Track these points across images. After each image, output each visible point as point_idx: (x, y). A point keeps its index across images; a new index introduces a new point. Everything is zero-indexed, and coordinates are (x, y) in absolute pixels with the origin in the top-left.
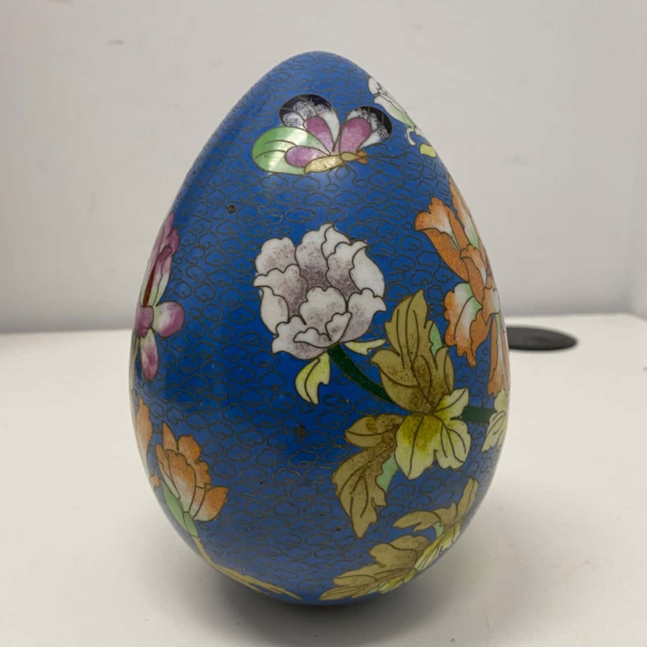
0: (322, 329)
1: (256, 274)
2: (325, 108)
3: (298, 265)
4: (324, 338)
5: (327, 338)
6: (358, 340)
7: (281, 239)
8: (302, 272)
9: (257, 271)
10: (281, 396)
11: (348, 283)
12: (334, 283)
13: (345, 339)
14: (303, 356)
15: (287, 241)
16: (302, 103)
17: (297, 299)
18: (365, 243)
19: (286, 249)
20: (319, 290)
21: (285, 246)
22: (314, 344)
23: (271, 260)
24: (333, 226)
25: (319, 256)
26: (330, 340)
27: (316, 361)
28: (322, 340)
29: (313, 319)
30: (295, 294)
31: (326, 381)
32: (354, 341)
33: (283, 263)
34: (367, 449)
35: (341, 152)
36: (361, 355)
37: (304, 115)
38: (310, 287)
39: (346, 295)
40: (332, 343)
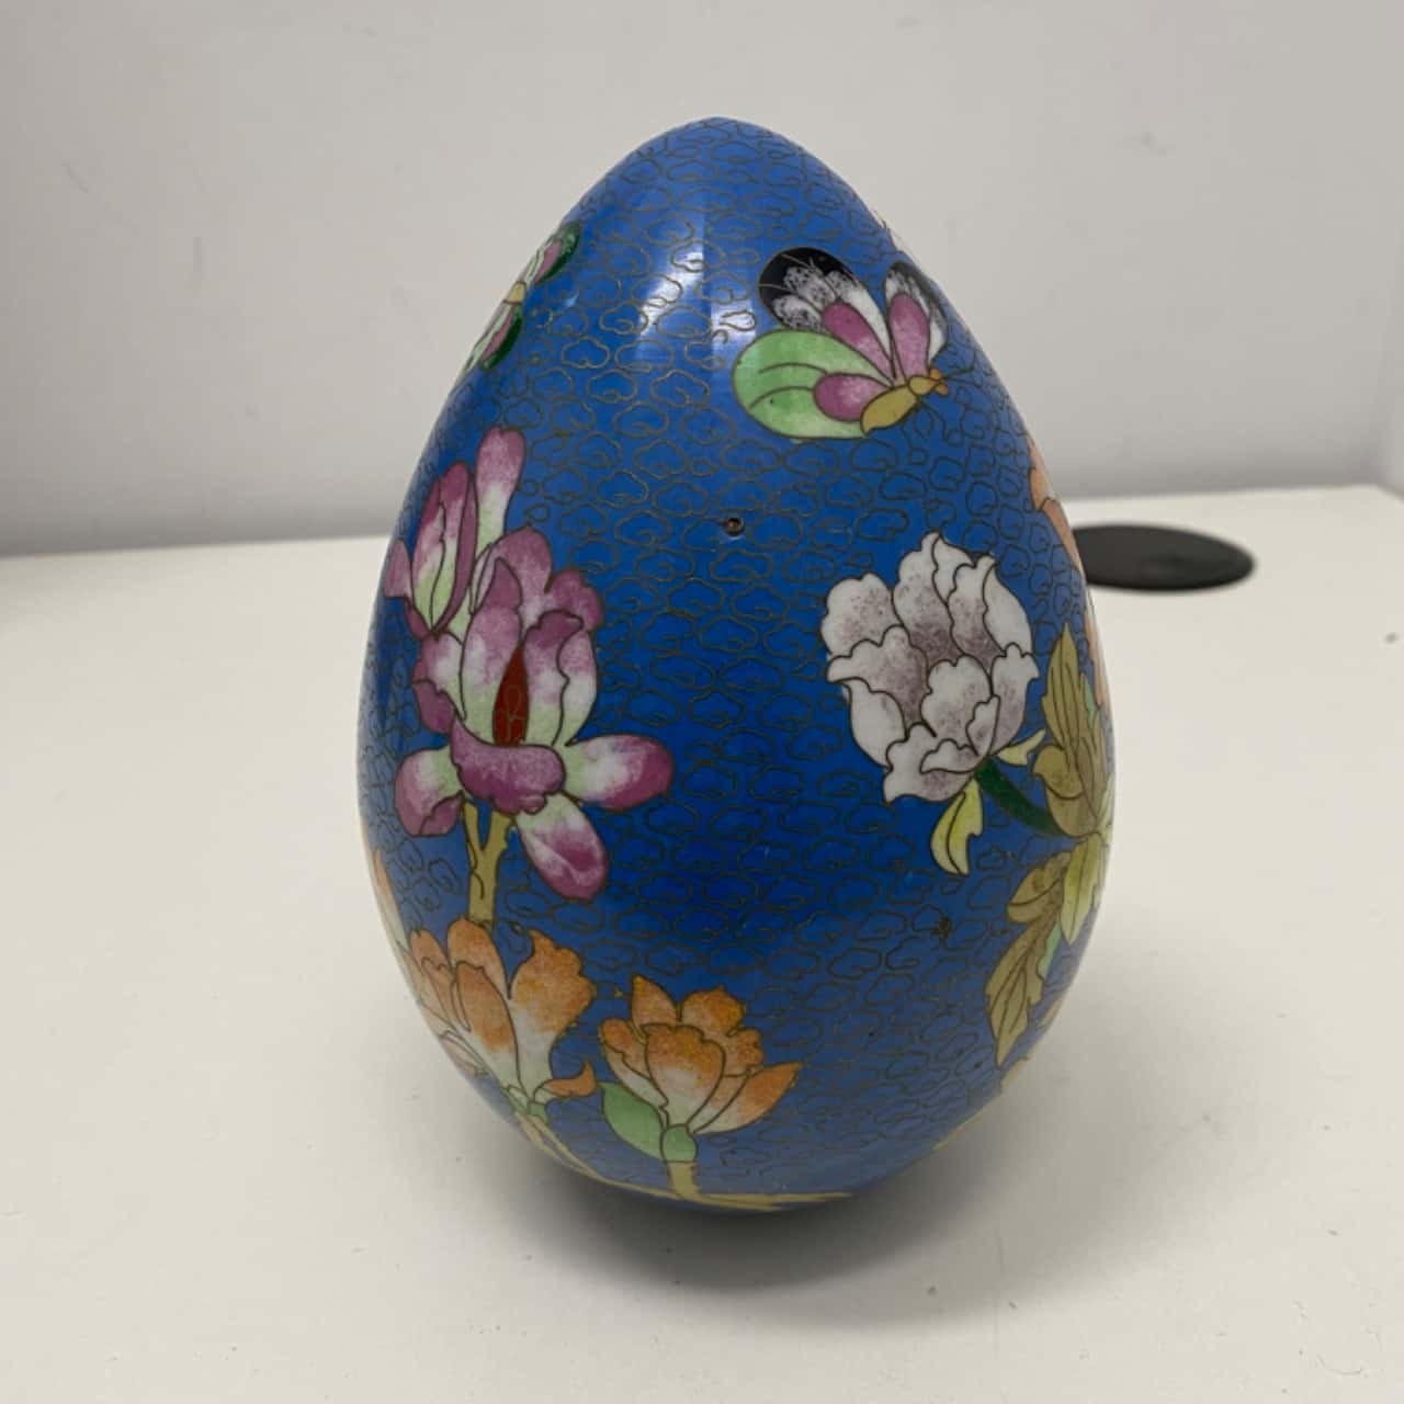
0: (961, 739)
1: (829, 658)
2: (844, 280)
3: (902, 625)
4: (967, 754)
5: (972, 753)
6: (1014, 742)
7: (860, 578)
8: (912, 637)
9: (831, 653)
10: (910, 875)
11: (985, 641)
12: (966, 647)
13: (997, 746)
14: (939, 795)
15: (872, 581)
16: (799, 271)
17: (913, 691)
18: (992, 557)
19: (874, 597)
20: (945, 666)
21: (871, 592)
22: (955, 769)
23: (852, 626)
24: (941, 537)
25: (934, 602)
26: (976, 753)
27: (960, 798)
28: (964, 758)
29: (946, 723)
30: (908, 683)
31: (977, 829)
32: (1009, 745)
33: (874, 625)
34: (1031, 923)
35: (908, 379)
36: (1020, 766)
38: (931, 663)
39: (987, 666)
40: (980, 758)
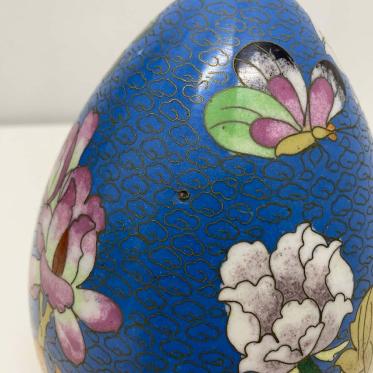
0: (294, 345)
1: (222, 286)
2: (288, 64)
3: (272, 276)
4: (296, 354)
5: (299, 354)
6: (327, 349)
7: (252, 243)
8: (277, 284)
9: (224, 284)
11: (323, 291)
12: (310, 294)
13: (316, 350)
15: (259, 246)
16: (261, 55)
17: (270, 315)
18: (340, 241)
19: (258, 256)
20: (294, 304)
21: (257, 253)
22: (286, 361)
23: (240, 270)
24: (310, 226)
25: (296, 265)
26: (302, 354)
28: (294, 356)
29: (287, 336)
30: (269, 310)
32: (324, 350)
33: (254, 273)
35: (312, 128)
36: (328, 362)
37: (266, 72)
38: (285, 301)
39: (321, 305)
40: (303, 357)
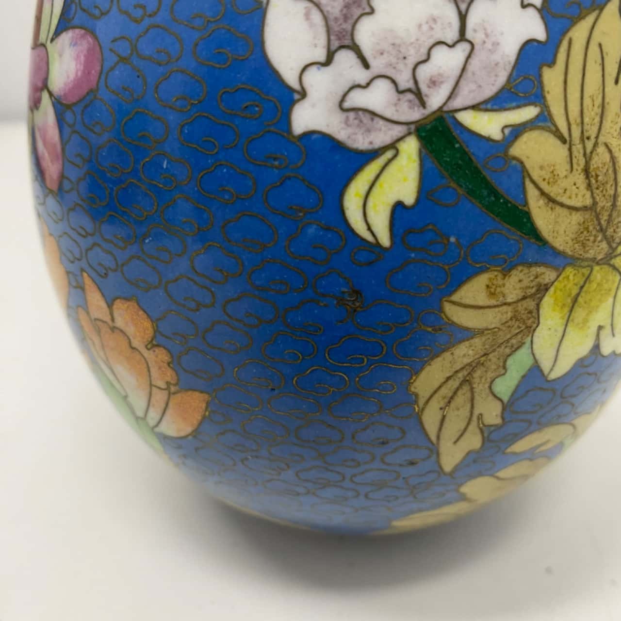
0: (404, 80)
4: (410, 101)
5: (417, 101)
10: (311, 230)
13: (457, 103)
14: (361, 142)
17: (347, 6)
22: (388, 114)
26: (423, 104)
27: (389, 154)
28: (404, 106)
29: (385, 55)
31: (409, 196)
32: (475, 107)
34: (481, 332)
36: (488, 139)
40: (427, 112)
